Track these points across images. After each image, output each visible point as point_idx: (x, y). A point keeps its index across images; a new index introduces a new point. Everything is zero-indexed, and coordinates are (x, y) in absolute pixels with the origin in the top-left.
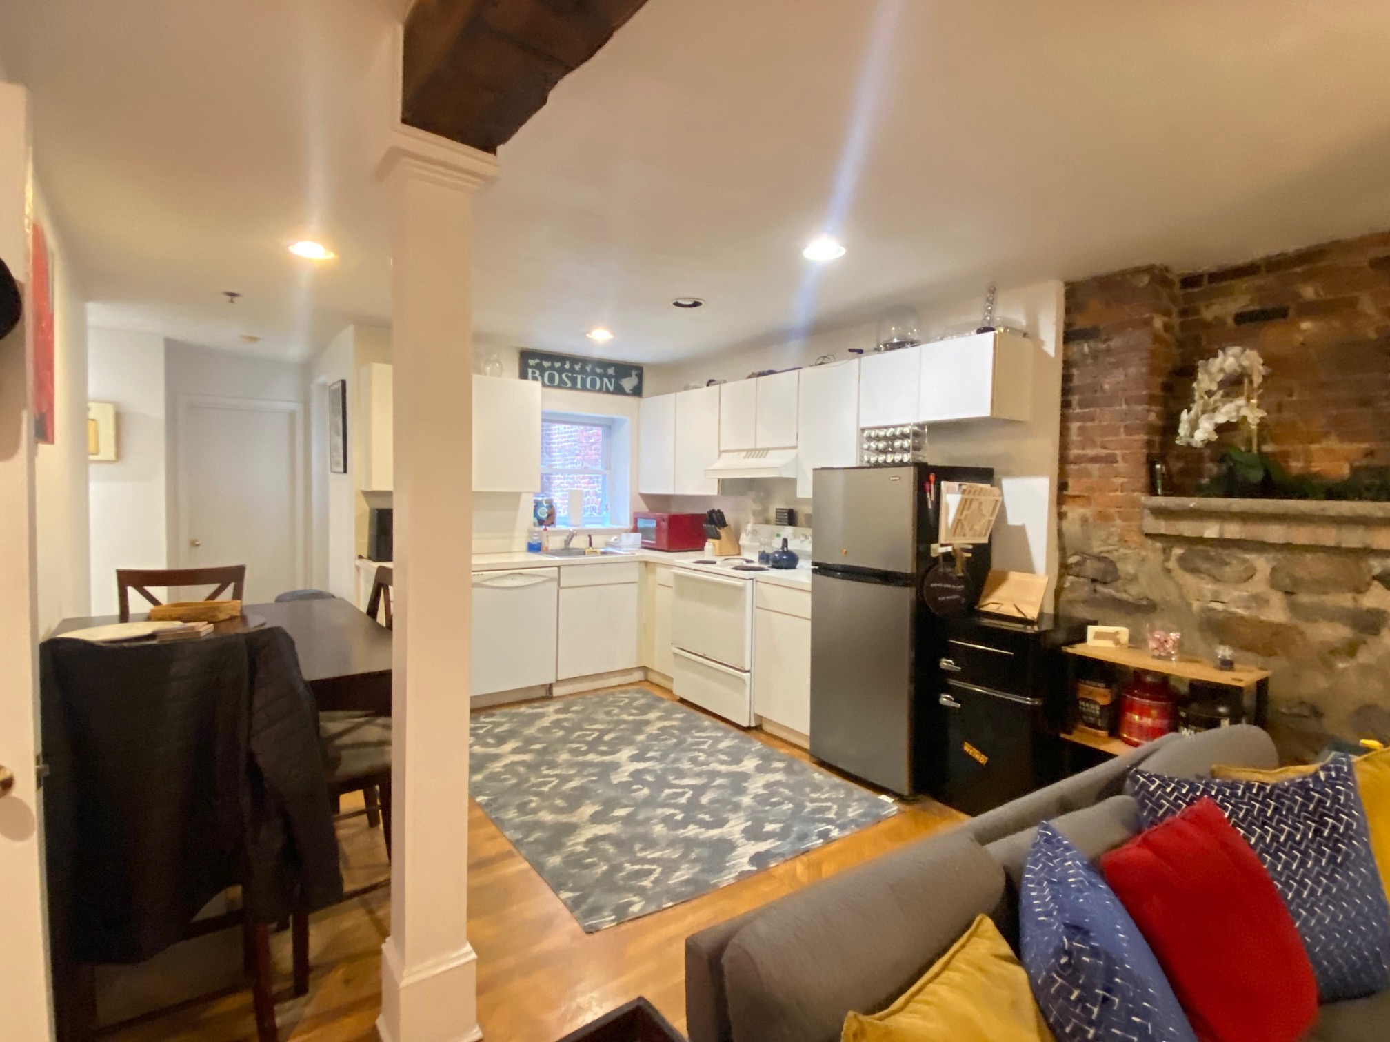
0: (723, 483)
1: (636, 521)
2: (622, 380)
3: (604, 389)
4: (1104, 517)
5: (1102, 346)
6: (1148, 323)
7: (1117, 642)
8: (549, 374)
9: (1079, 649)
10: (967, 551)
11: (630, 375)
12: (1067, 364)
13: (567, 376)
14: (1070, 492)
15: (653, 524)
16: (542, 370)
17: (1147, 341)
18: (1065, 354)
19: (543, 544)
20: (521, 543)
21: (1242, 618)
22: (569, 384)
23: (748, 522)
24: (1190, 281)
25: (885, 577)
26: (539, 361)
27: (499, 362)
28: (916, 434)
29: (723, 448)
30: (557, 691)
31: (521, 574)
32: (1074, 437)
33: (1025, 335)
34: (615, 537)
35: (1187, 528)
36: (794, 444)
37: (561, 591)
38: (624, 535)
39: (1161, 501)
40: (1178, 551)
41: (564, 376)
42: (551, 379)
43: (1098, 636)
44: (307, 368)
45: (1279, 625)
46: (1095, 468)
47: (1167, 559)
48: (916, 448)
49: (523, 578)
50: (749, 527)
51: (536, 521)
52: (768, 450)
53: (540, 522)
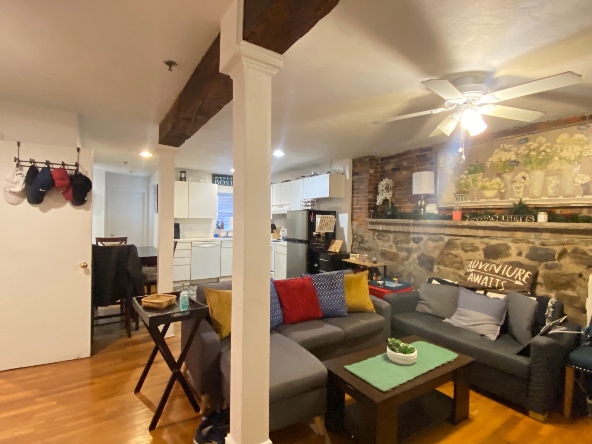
0: (273, 215)
4: (361, 224)
5: (360, 177)
6: (368, 171)
7: (356, 258)
8: (222, 181)
9: (347, 260)
10: (324, 234)
12: (353, 182)
13: (228, 182)
14: (354, 218)
16: (219, 180)
17: (368, 176)
18: (352, 179)
19: (219, 235)
20: (212, 235)
21: (388, 251)
22: (228, 184)
24: (382, 159)
25: (301, 241)
26: (218, 177)
27: (205, 178)
28: (312, 202)
29: (273, 204)
30: (221, 280)
31: (209, 243)
32: (355, 203)
33: (342, 174)
35: (376, 227)
36: (289, 203)
37: (222, 248)
39: (371, 220)
40: (376, 234)
41: (227, 182)
42: (222, 183)
43: (352, 256)
44: (148, 179)
45: (395, 253)
46: (358, 211)
47: (374, 236)
48: (312, 205)
50: (282, 229)
51: (217, 227)
52: (284, 205)
53: (219, 228)
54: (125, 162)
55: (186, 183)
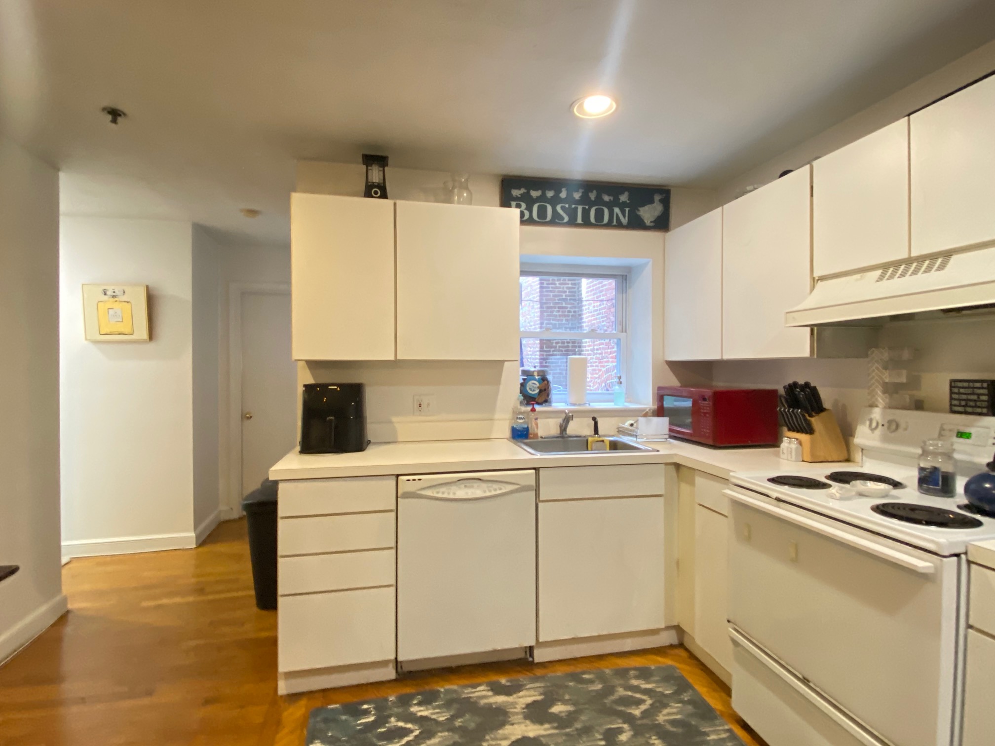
0: (819, 332)
1: (660, 399)
2: (641, 209)
3: (615, 223)
8: (539, 207)
11: (651, 202)
13: (562, 208)
15: (688, 404)
16: (530, 202)
19: (530, 431)
20: (503, 429)
22: (567, 218)
23: (872, 406)
26: (525, 191)
29: (816, 274)
30: (540, 657)
31: (477, 480)
34: (632, 422)
37: (540, 505)
38: (642, 420)
42: (542, 213)
49: (484, 485)
50: (877, 414)
51: (522, 397)
52: (947, 254)
53: (528, 399)
54: (115, 114)
55: (387, 203)
